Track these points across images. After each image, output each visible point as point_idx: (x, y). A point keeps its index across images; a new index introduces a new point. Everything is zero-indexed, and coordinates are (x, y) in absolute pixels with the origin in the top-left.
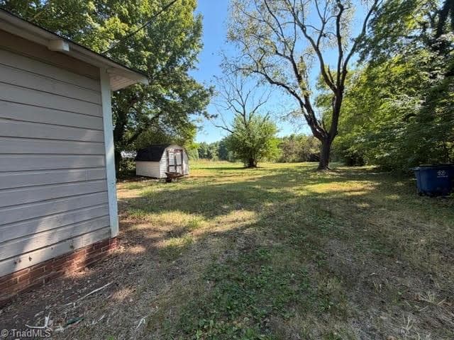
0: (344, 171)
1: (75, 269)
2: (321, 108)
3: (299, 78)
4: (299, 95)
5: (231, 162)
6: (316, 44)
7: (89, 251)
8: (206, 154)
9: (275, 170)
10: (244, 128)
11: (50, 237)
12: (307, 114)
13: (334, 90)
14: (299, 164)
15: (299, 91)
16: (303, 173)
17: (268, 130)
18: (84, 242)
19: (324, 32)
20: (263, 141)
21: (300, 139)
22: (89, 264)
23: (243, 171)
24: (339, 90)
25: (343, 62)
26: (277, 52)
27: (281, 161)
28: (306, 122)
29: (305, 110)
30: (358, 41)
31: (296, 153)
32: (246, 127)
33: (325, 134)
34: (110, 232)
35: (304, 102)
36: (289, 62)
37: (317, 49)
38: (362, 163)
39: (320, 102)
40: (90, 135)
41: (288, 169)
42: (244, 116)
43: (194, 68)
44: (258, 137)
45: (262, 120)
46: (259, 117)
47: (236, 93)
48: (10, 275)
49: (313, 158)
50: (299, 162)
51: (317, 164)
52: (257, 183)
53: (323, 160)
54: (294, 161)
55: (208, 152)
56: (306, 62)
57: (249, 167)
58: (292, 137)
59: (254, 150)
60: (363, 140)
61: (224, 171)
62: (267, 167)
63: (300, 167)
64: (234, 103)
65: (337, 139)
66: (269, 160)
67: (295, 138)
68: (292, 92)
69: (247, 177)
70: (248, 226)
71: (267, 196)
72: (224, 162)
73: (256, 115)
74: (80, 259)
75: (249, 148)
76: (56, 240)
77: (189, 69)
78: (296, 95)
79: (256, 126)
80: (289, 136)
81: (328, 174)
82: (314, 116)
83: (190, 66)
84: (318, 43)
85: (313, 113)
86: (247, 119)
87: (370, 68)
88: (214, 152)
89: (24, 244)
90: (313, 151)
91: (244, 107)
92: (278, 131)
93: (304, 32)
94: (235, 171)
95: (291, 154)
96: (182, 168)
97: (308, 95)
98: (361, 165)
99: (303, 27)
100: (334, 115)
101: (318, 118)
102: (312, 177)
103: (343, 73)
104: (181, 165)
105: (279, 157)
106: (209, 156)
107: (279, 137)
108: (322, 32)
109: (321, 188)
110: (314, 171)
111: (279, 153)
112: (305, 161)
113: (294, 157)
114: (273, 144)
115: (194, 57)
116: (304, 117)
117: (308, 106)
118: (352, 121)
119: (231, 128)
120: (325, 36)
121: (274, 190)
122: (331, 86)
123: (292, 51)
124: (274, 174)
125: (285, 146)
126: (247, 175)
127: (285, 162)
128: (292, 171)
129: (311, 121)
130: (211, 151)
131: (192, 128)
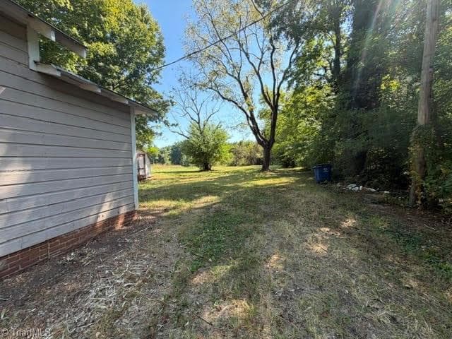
0: (280, 172)
1: (119, 226)
2: (263, 120)
3: (245, 96)
4: (245, 109)
5: (185, 166)
6: (257, 69)
7: (125, 216)
8: (157, 158)
9: (228, 172)
10: (199, 134)
11: (110, 206)
12: (252, 125)
13: (271, 107)
14: (248, 167)
15: (245, 106)
16: (250, 173)
17: (220, 137)
18: (123, 210)
19: (263, 60)
20: (216, 146)
21: (247, 145)
22: (125, 224)
23: (201, 173)
24: (275, 107)
25: (276, 86)
26: (227, 71)
27: (231, 165)
28: (251, 131)
29: (250, 122)
30: (286, 72)
31: (245, 157)
32: (201, 134)
33: (267, 142)
34: (134, 207)
35: (249, 115)
36: (237, 82)
37: (258, 73)
38: (294, 165)
39: (262, 115)
40: (126, 146)
41: (238, 171)
42: (199, 123)
43: (157, 82)
44: (212, 143)
45: (215, 128)
46: (213, 126)
47: (191, 101)
48: (95, 224)
49: (259, 162)
50: (248, 165)
51: (261, 167)
52: (215, 181)
53: (265, 163)
54: (243, 165)
55: (160, 156)
56: (251, 82)
57: (204, 170)
58: (241, 143)
59: (209, 154)
60: (291, 148)
61: (181, 174)
62: (220, 170)
63: (248, 169)
64: (189, 110)
65: (275, 145)
66: (221, 164)
67: (244, 144)
68: (240, 107)
69: (205, 178)
70: (214, 204)
71: (225, 188)
72: (178, 166)
73: (209, 123)
74: (121, 221)
75: (203, 153)
76: (112, 207)
77: (153, 83)
78: (243, 110)
79: (210, 133)
80: (238, 142)
81: (268, 174)
82: (257, 128)
83: (154, 80)
84: (259, 69)
85: (256, 124)
86: (202, 127)
87: (294, 93)
88: (166, 157)
89: (101, 207)
90: (258, 155)
91: (198, 114)
92: (230, 138)
93: (248, 58)
94: (192, 174)
95: (240, 158)
96: (145, 171)
97: (252, 109)
98: (293, 167)
99: (247, 54)
100: (272, 127)
101: (261, 128)
102: (256, 176)
103: (278, 95)
104: (144, 169)
105: (230, 161)
106: (161, 161)
107: (230, 142)
108: (261, 60)
109: (261, 182)
110: (259, 172)
111: (230, 158)
112: (252, 164)
113: (243, 161)
114: (225, 149)
115: (157, 73)
116: (249, 128)
117: (252, 119)
118: (286, 132)
119: (186, 134)
120: (263, 63)
121: (229, 185)
122: (269, 104)
123: (239, 74)
124: (227, 175)
125: (235, 151)
126: (205, 177)
127: (235, 165)
128: (242, 172)
129: (256, 131)
130: (163, 155)
131: (152, 133)
